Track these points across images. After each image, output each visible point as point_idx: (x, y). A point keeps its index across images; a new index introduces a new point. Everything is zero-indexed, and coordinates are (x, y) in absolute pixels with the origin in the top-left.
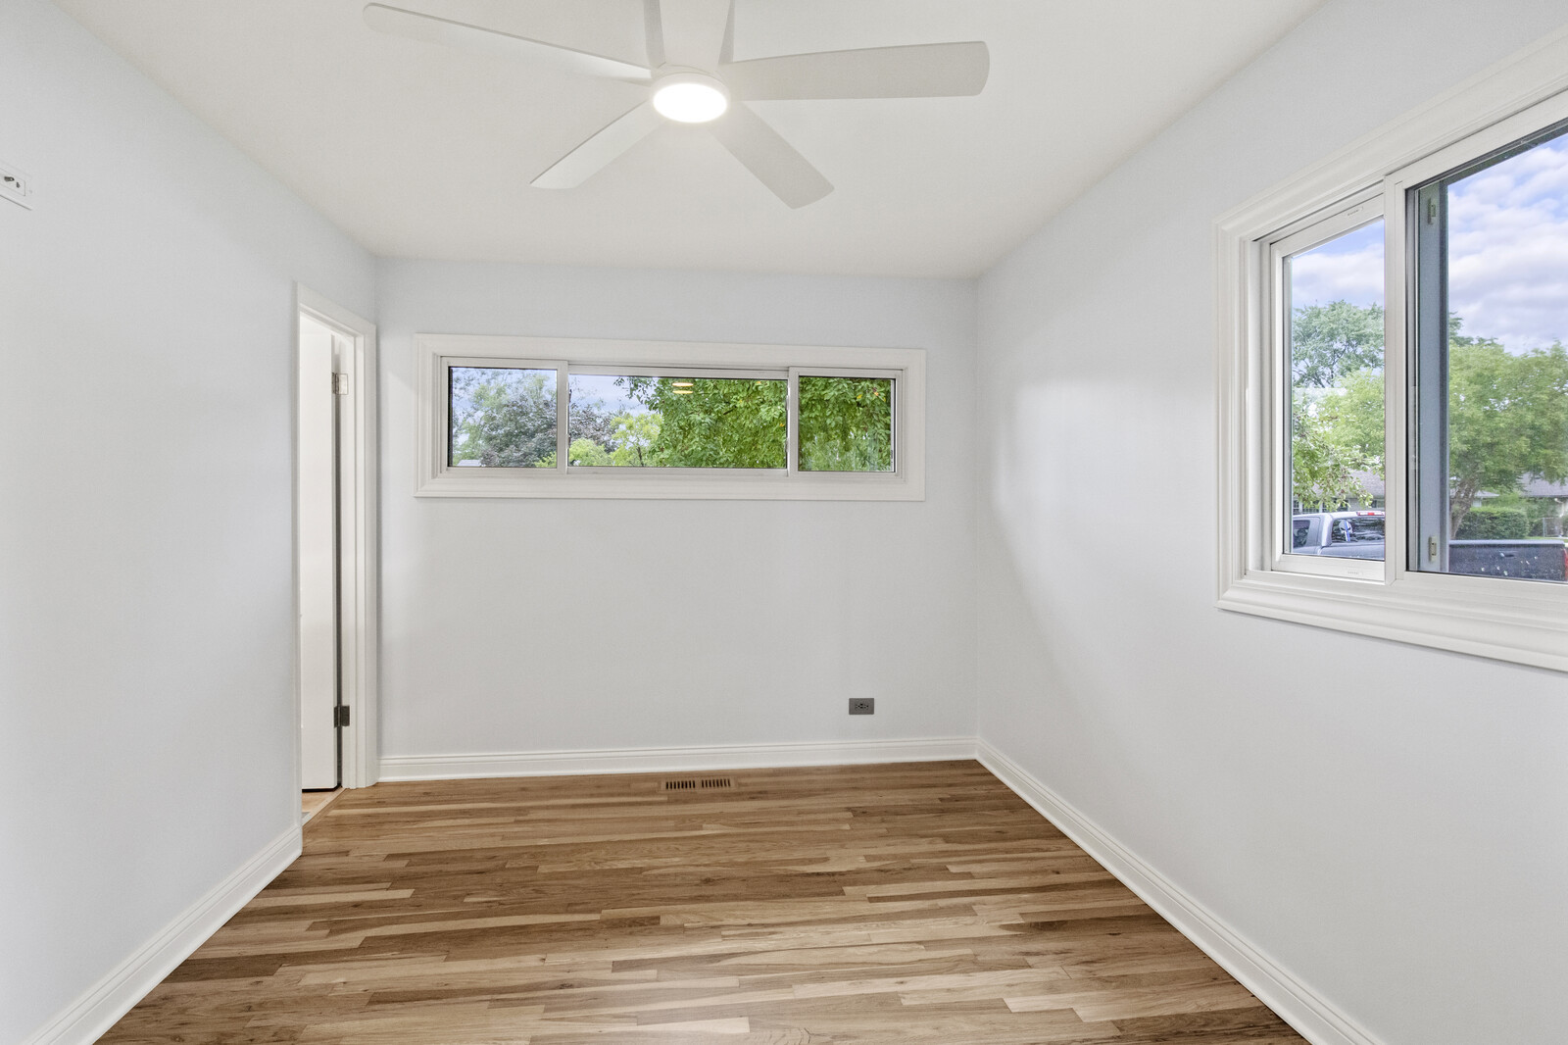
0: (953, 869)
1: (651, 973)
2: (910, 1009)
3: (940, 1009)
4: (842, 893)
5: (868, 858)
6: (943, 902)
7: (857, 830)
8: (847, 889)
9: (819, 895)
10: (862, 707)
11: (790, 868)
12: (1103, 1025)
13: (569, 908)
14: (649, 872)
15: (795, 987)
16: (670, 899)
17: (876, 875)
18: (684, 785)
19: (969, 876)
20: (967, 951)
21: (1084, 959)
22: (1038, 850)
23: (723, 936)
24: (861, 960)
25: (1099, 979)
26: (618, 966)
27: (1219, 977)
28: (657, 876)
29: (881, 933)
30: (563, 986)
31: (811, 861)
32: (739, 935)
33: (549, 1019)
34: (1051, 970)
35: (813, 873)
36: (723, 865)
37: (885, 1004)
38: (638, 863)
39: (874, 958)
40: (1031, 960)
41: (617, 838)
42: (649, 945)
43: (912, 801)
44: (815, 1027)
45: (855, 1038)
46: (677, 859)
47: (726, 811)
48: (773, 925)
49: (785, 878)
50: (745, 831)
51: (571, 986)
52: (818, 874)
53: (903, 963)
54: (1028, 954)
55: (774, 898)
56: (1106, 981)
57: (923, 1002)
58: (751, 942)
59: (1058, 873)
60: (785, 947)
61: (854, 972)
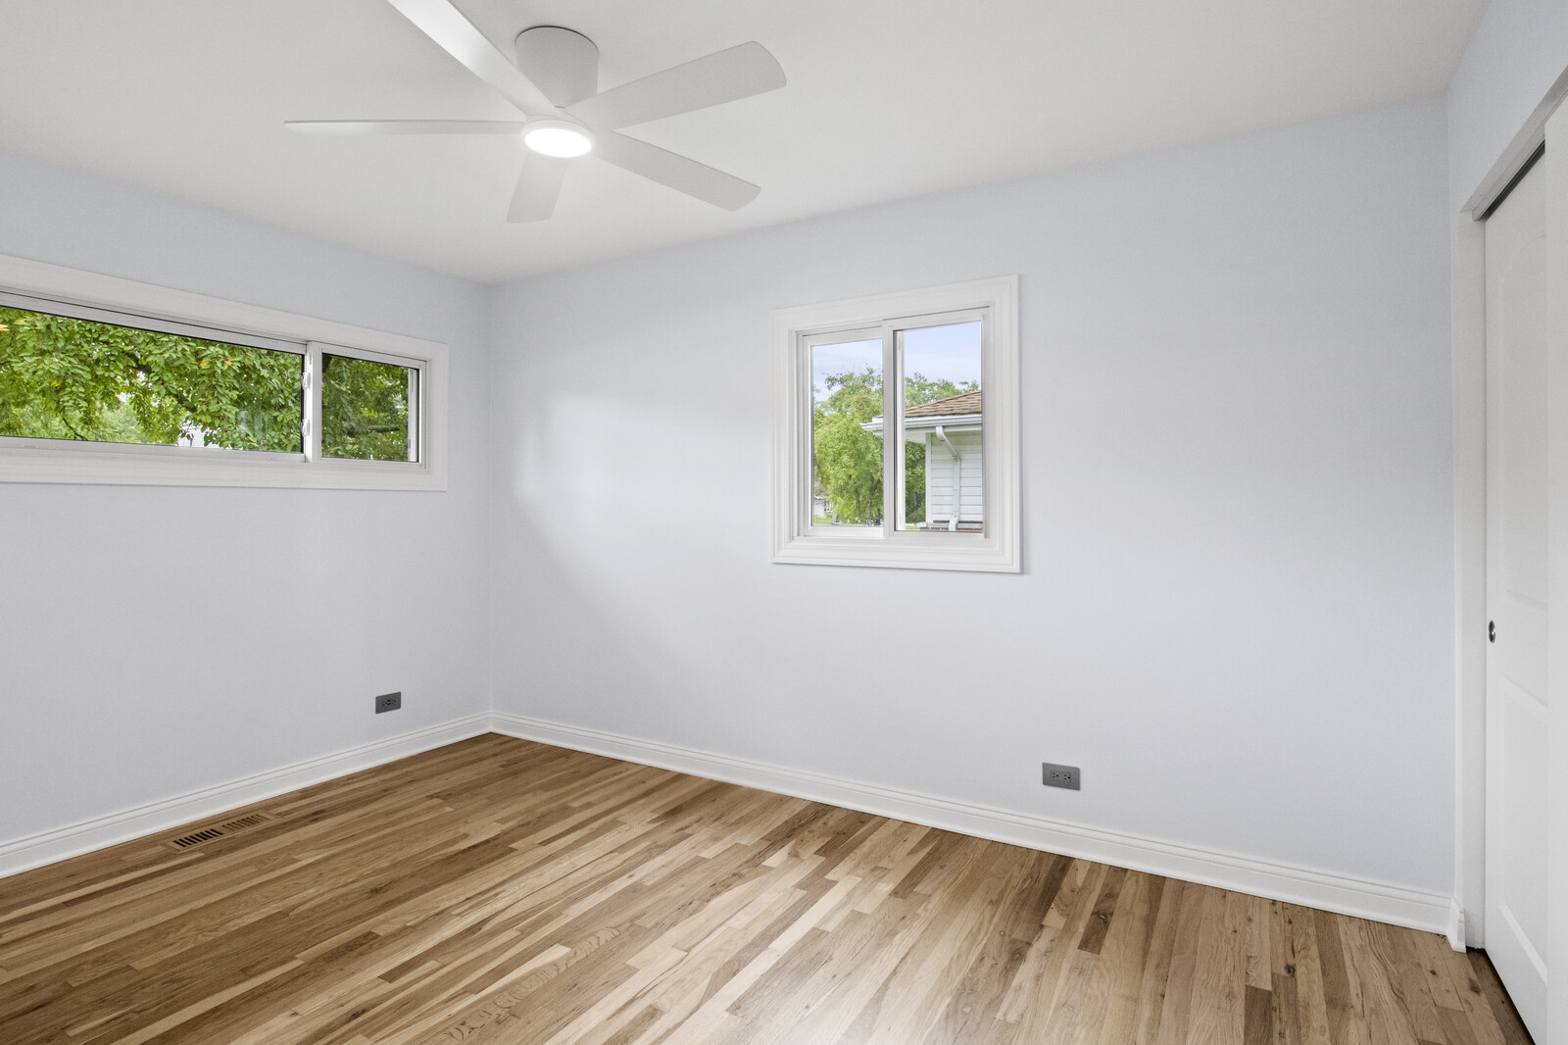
0: (575, 804)
1: (431, 965)
2: (654, 886)
3: (672, 876)
4: (512, 850)
5: (502, 821)
6: (596, 825)
7: (460, 808)
8: (513, 845)
9: (498, 857)
10: (388, 703)
11: (445, 851)
12: (758, 844)
13: (246, 973)
14: (297, 911)
15: (565, 912)
16: (360, 917)
17: (522, 829)
18: (204, 836)
19: (589, 805)
20: (646, 843)
21: (714, 818)
22: (615, 774)
23: (458, 915)
24: (587, 878)
25: (732, 824)
26: (389, 976)
27: (782, 800)
28: (313, 909)
29: (582, 857)
30: (355, 1016)
31: (454, 841)
32: (471, 908)
33: (383, 1038)
34: (702, 832)
35: (469, 848)
36: (369, 875)
37: (635, 891)
38: (273, 909)
39: (593, 874)
40: (688, 831)
41: (201, 903)
42: (395, 952)
43: (479, 774)
44: (612, 923)
45: (644, 914)
46: (312, 891)
47: (302, 838)
48: (489, 890)
49: (451, 859)
50: (350, 845)
51: (364, 1011)
52: (474, 847)
53: (618, 867)
54: (681, 829)
55: (460, 876)
56: (738, 823)
57: (656, 880)
58: (488, 907)
59: (644, 782)
60: (520, 897)
61: (591, 887)
